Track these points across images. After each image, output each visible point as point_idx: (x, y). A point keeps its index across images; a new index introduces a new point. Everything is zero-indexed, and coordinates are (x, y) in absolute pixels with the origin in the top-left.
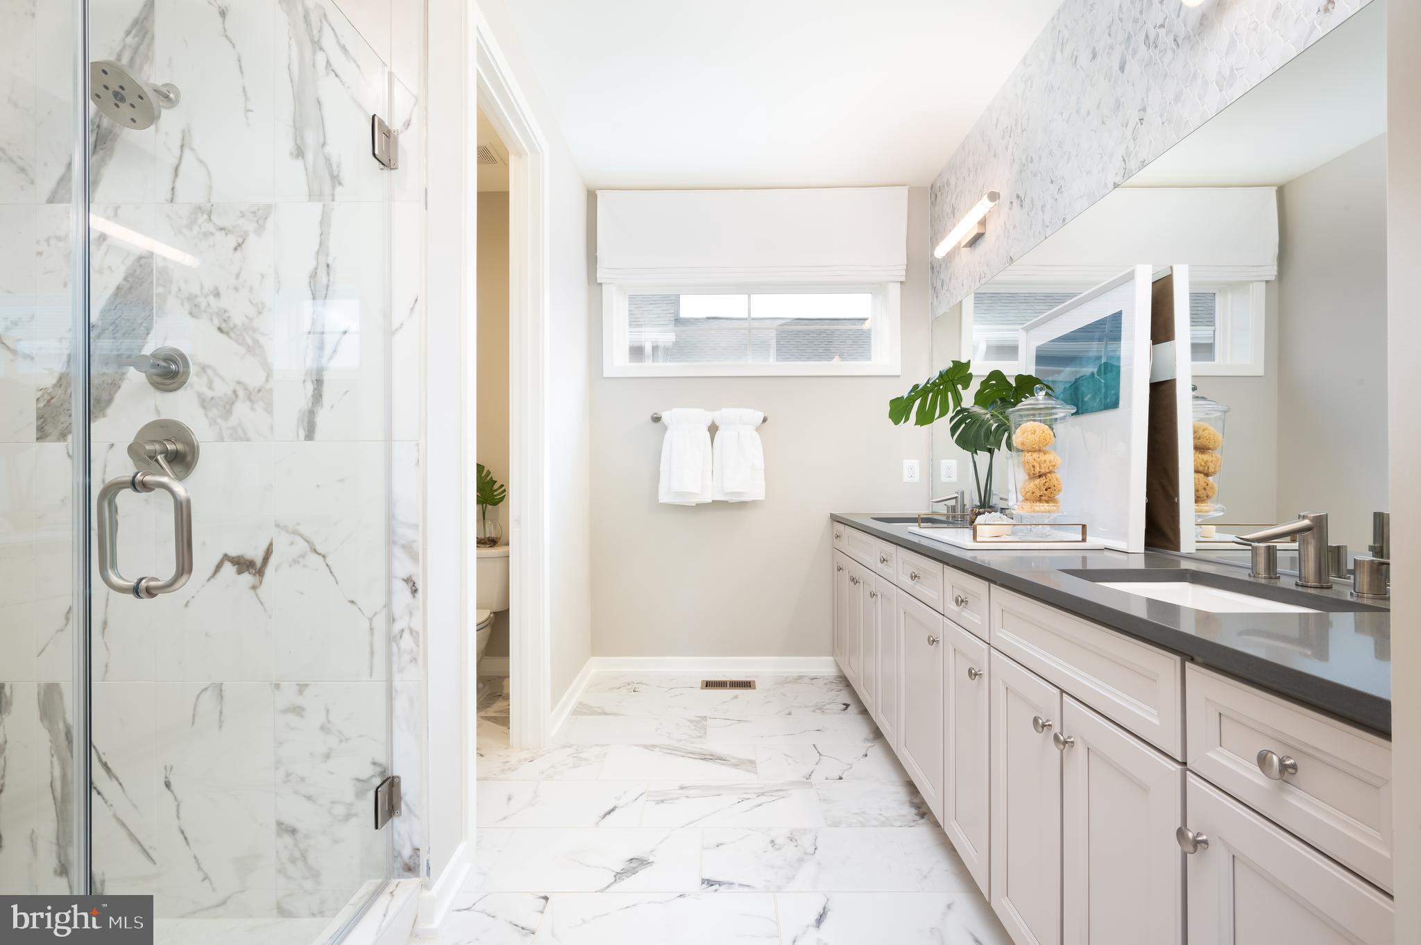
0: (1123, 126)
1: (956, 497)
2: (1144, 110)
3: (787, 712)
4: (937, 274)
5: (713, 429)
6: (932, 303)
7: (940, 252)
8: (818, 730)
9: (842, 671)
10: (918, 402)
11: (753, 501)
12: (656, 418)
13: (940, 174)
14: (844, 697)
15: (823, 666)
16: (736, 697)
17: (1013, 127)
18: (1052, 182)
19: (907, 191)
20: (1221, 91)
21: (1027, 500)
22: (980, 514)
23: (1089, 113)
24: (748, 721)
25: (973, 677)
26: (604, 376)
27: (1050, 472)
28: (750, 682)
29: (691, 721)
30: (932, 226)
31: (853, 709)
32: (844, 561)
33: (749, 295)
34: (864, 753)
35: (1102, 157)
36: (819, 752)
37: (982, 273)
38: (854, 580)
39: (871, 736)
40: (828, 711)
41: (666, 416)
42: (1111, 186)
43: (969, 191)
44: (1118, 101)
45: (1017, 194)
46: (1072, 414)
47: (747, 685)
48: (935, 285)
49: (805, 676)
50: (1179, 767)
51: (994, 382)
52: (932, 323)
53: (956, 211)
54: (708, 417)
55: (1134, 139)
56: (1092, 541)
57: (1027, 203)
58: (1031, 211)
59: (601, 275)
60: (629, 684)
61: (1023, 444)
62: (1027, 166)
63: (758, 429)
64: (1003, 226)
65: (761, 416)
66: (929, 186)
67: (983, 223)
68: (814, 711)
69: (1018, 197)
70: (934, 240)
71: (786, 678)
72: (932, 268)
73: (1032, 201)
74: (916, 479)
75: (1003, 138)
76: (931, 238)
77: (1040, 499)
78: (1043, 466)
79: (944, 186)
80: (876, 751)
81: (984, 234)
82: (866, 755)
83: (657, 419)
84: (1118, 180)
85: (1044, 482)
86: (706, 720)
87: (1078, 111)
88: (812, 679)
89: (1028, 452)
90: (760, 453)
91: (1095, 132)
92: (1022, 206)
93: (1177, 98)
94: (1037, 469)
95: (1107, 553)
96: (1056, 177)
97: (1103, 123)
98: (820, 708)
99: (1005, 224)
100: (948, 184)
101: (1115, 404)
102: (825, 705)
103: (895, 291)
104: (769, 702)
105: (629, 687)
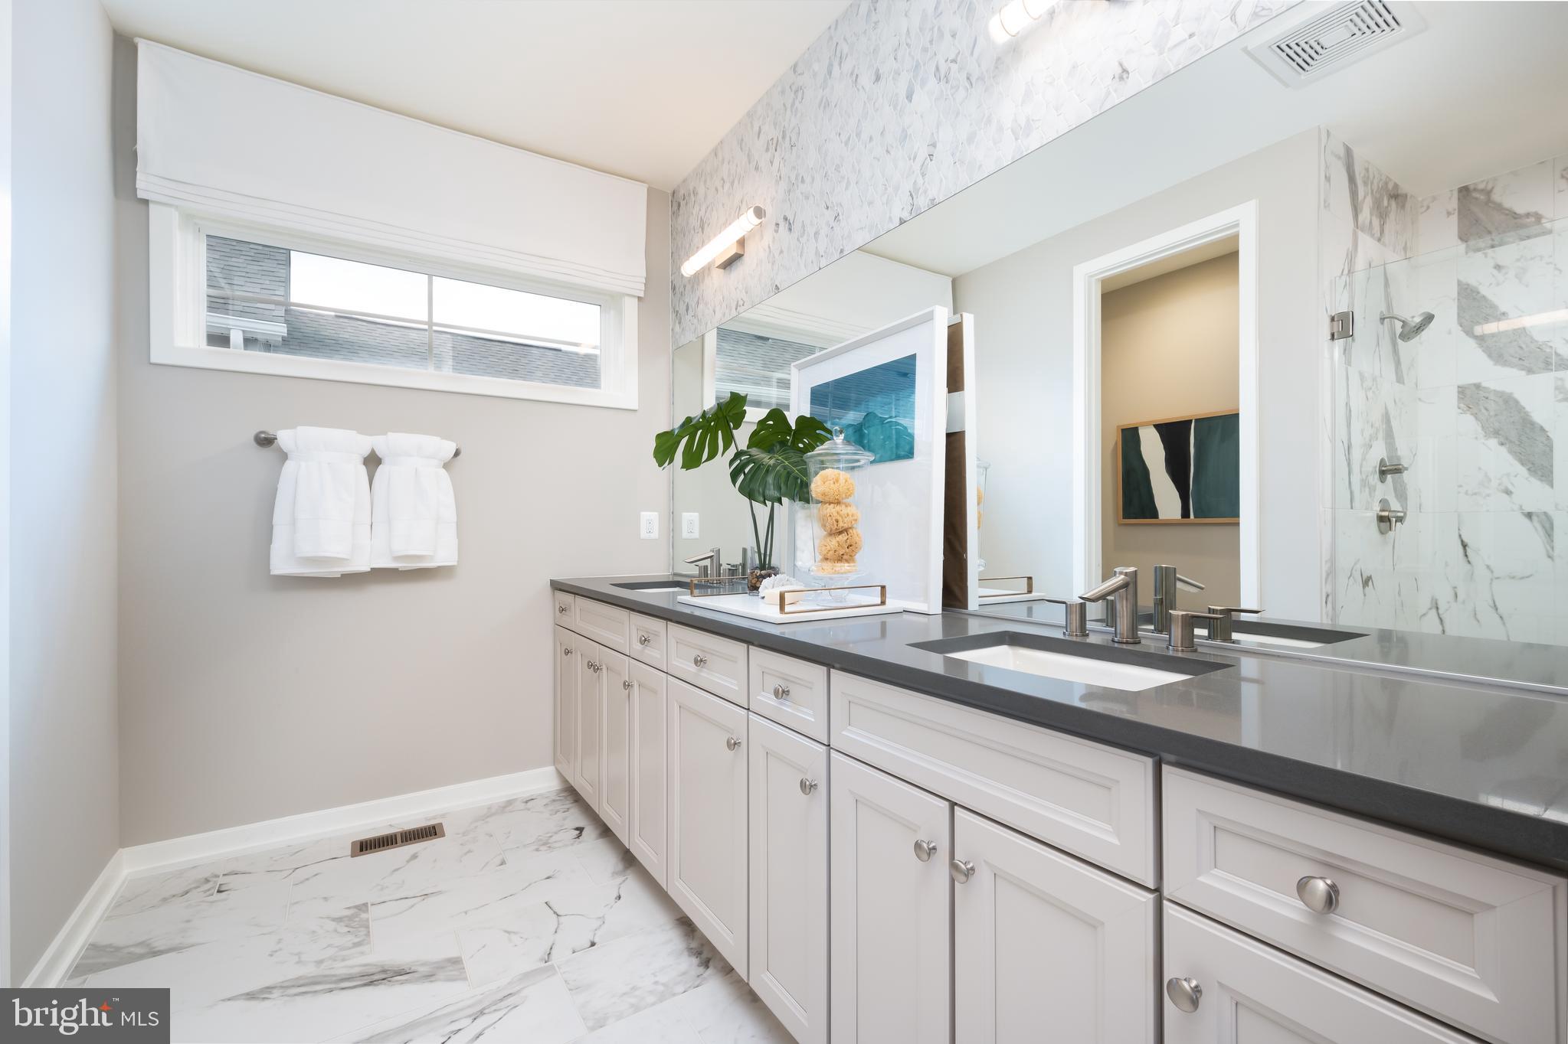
0: (910, 159)
1: (712, 556)
2: (934, 145)
3: (498, 861)
4: (679, 296)
5: (372, 461)
6: (672, 330)
7: (689, 268)
8: (548, 878)
9: (567, 781)
10: (684, 441)
11: (439, 568)
12: (266, 439)
13: (684, 181)
14: (576, 818)
15: (542, 781)
16: (414, 857)
17: (780, 139)
18: (828, 208)
19: (646, 189)
20: (1016, 139)
21: (827, 559)
22: (764, 577)
23: (871, 139)
24: (440, 892)
25: (808, 790)
26: (153, 360)
27: (850, 528)
28: (434, 827)
29: (339, 920)
30: (674, 239)
31: (590, 832)
32: (574, 641)
33: (430, 276)
34: (616, 895)
35: (886, 189)
36: (555, 913)
37: (740, 300)
38: (594, 667)
39: (620, 866)
40: (557, 845)
41: (285, 438)
42: (897, 222)
43: (723, 205)
44: (904, 130)
45: (785, 216)
46: (872, 462)
47: (430, 832)
48: (677, 309)
49: (516, 799)
50: (1151, 896)
51: (771, 423)
52: (673, 353)
53: (706, 226)
54: (365, 444)
55: (923, 175)
56: (892, 604)
57: (797, 227)
58: (801, 237)
59: (145, 185)
60: (207, 881)
61: (824, 494)
62: (798, 186)
63: (446, 466)
64: (767, 250)
65: (450, 448)
66: (670, 192)
67: (742, 243)
68: (537, 850)
69: (786, 219)
70: (678, 256)
71: (489, 808)
72: (674, 289)
73: (803, 226)
74: (655, 535)
75: (767, 150)
76: (672, 253)
77: (840, 559)
78: (846, 520)
79: (689, 195)
80: (631, 886)
81: (743, 255)
82: (620, 897)
83: (265, 441)
84: (905, 215)
85: (846, 538)
86: (367, 911)
87: (858, 135)
88: (527, 802)
89: (830, 503)
90: (450, 500)
91: (879, 160)
92: (790, 230)
93: (971, 139)
94: (841, 524)
95: (906, 616)
96: (832, 202)
97: (888, 152)
98: (545, 844)
99: (769, 247)
100: (695, 193)
101: (910, 454)
102: (551, 837)
103: (631, 307)
104: (470, 851)
105: (207, 886)
